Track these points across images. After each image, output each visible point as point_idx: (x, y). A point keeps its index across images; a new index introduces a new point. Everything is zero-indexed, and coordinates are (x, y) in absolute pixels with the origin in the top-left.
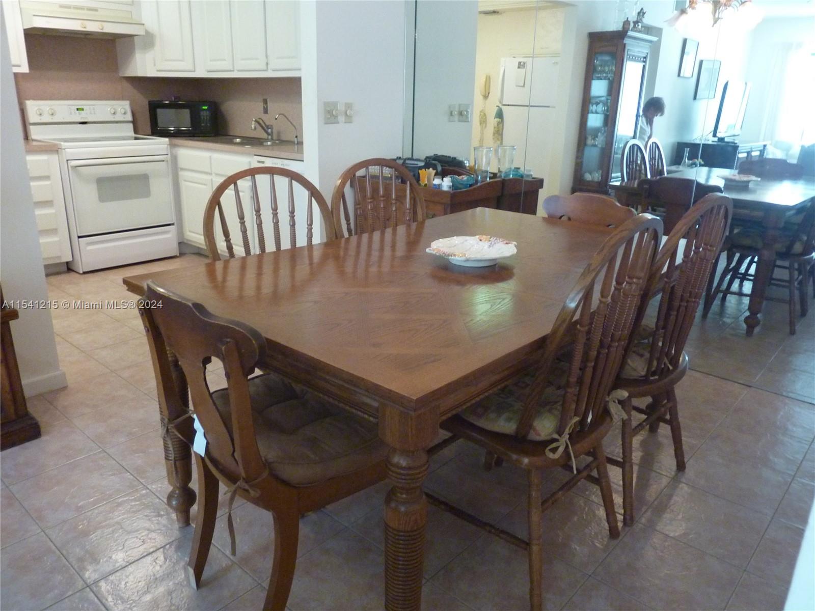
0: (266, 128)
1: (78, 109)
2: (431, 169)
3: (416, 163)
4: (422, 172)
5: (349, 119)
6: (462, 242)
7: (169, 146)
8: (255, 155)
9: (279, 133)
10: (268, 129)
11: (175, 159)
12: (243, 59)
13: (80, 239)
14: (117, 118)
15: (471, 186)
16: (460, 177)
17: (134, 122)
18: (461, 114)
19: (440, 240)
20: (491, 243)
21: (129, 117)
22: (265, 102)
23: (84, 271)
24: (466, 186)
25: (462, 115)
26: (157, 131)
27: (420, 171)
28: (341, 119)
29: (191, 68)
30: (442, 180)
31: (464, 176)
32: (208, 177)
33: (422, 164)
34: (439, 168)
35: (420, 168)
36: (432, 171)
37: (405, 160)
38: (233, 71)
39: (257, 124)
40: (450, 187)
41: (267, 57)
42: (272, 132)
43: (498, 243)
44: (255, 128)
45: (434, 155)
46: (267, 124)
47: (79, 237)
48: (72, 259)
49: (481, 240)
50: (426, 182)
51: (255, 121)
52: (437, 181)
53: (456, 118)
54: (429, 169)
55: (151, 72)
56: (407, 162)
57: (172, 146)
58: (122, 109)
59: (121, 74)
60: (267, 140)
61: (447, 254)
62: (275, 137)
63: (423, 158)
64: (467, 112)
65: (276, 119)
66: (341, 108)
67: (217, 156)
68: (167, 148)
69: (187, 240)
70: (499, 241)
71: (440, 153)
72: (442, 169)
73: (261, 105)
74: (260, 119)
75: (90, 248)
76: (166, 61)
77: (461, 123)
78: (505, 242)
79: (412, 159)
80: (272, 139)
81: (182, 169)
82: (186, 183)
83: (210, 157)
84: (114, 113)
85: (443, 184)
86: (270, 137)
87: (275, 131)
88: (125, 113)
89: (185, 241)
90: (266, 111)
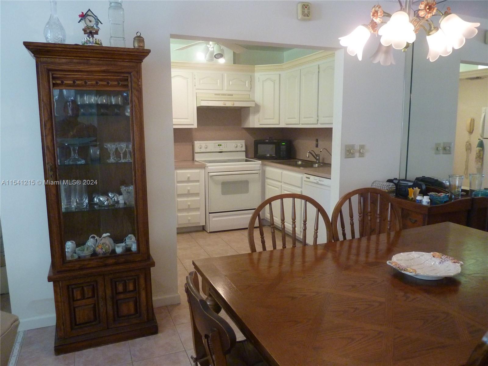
0: (316, 156)
1: (218, 145)
2: (417, 188)
3: (407, 183)
4: (410, 190)
5: (362, 155)
6: (418, 256)
7: (261, 165)
8: (305, 174)
9: (323, 159)
10: (317, 156)
11: (264, 172)
12: (304, 118)
13: (210, 214)
14: (238, 149)
15: (445, 202)
16: (440, 194)
17: (246, 151)
18: (445, 149)
19: (401, 253)
20: (442, 261)
21: (244, 149)
22: (317, 140)
23: (210, 231)
24: (441, 202)
25: (447, 149)
26: (258, 156)
27: (409, 189)
28: (357, 154)
29: (278, 123)
30: (423, 197)
31: (442, 194)
32: (279, 184)
33: (411, 184)
34: (424, 187)
35: (410, 187)
36: (417, 190)
37: (399, 180)
38: (299, 124)
39: (310, 153)
40: (428, 203)
41: (318, 116)
42: (319, 158)
43: (447, 260)
44: (309, 157)
45: (423, 177)
46: (317, 154)
47: (210, 213)
48: (205, 224)
49: (434, 257)
50: (413, 197)
51: (310, 152)
52: (419, 198)
53: (441, 151)
54: (416, 188)
55: (257, 126)
56: (401, 182)
57: (263, 165)
58: (240, 144)
59: (242, 127)
60: (315, 163)
61: (401, 268)
62: (321, 161)
63: (414, 180)
64: (450, 147)
65: (321, 152)
66: (357, 148)
67: (285, 172)
68: (260, 166)
69: (266, 218)
70: (448, 259)
71: (427, 175)
72: (426, 188)
73: (315, 143)
74: (312, 151)
75: (214, 219)
76: (265, 119)
77: (444, 155)
78: (453, 261)
79: (405, 180)
80: (319, 162)
81: (267, 178)
82: (268, 186)
83: (282, 172)
84: (236, 147)
85: (423, 200)
86: (318, 161)
87: (321, 158)
88: (242, 147)
89: (266, 219)
90: (317, 146)
